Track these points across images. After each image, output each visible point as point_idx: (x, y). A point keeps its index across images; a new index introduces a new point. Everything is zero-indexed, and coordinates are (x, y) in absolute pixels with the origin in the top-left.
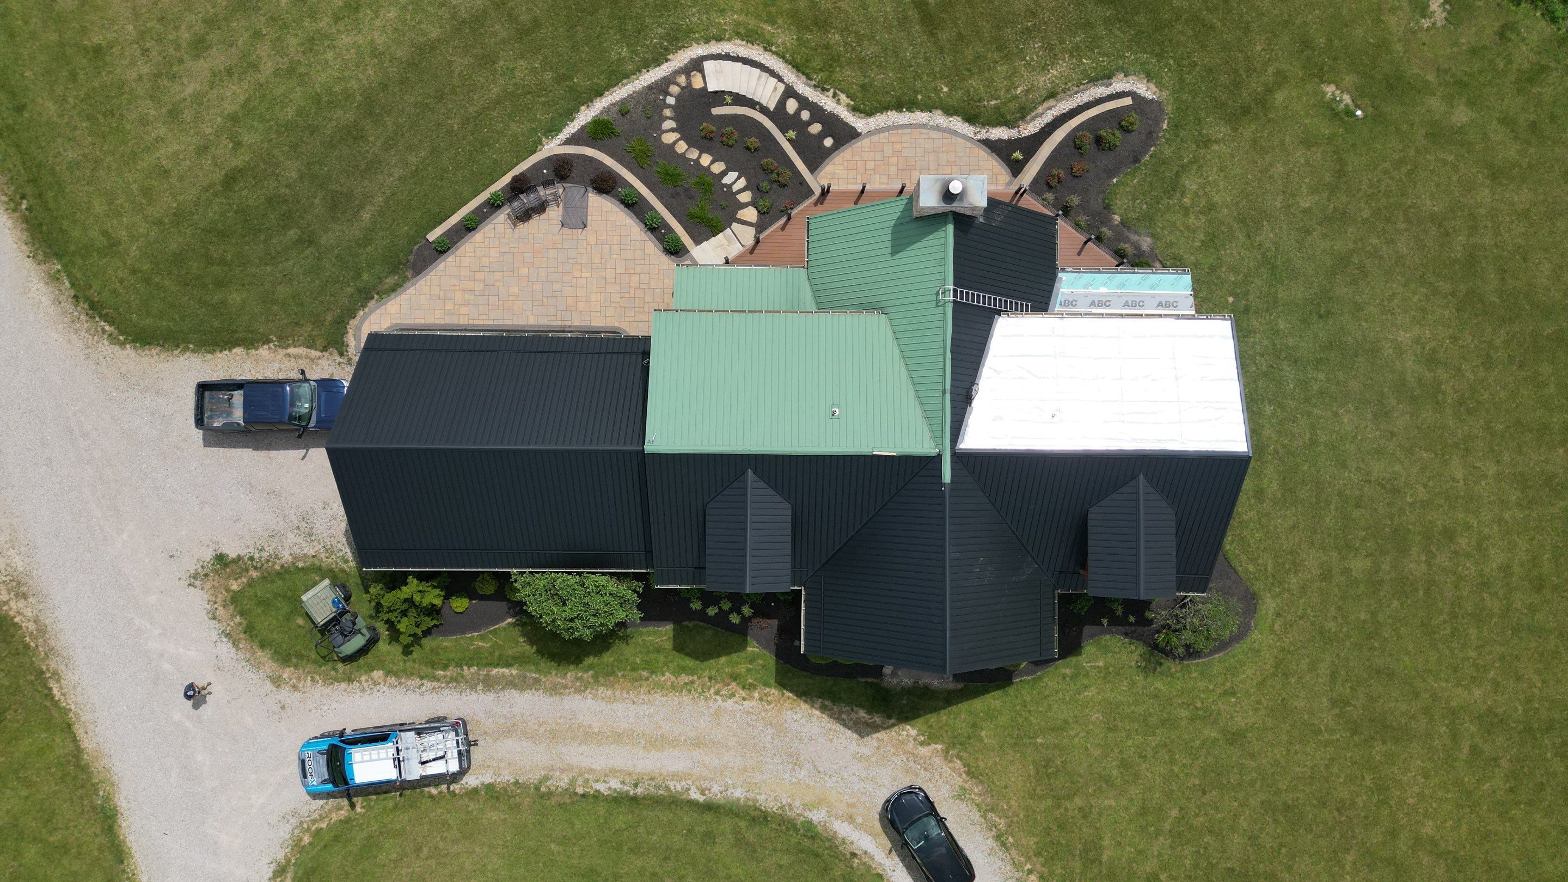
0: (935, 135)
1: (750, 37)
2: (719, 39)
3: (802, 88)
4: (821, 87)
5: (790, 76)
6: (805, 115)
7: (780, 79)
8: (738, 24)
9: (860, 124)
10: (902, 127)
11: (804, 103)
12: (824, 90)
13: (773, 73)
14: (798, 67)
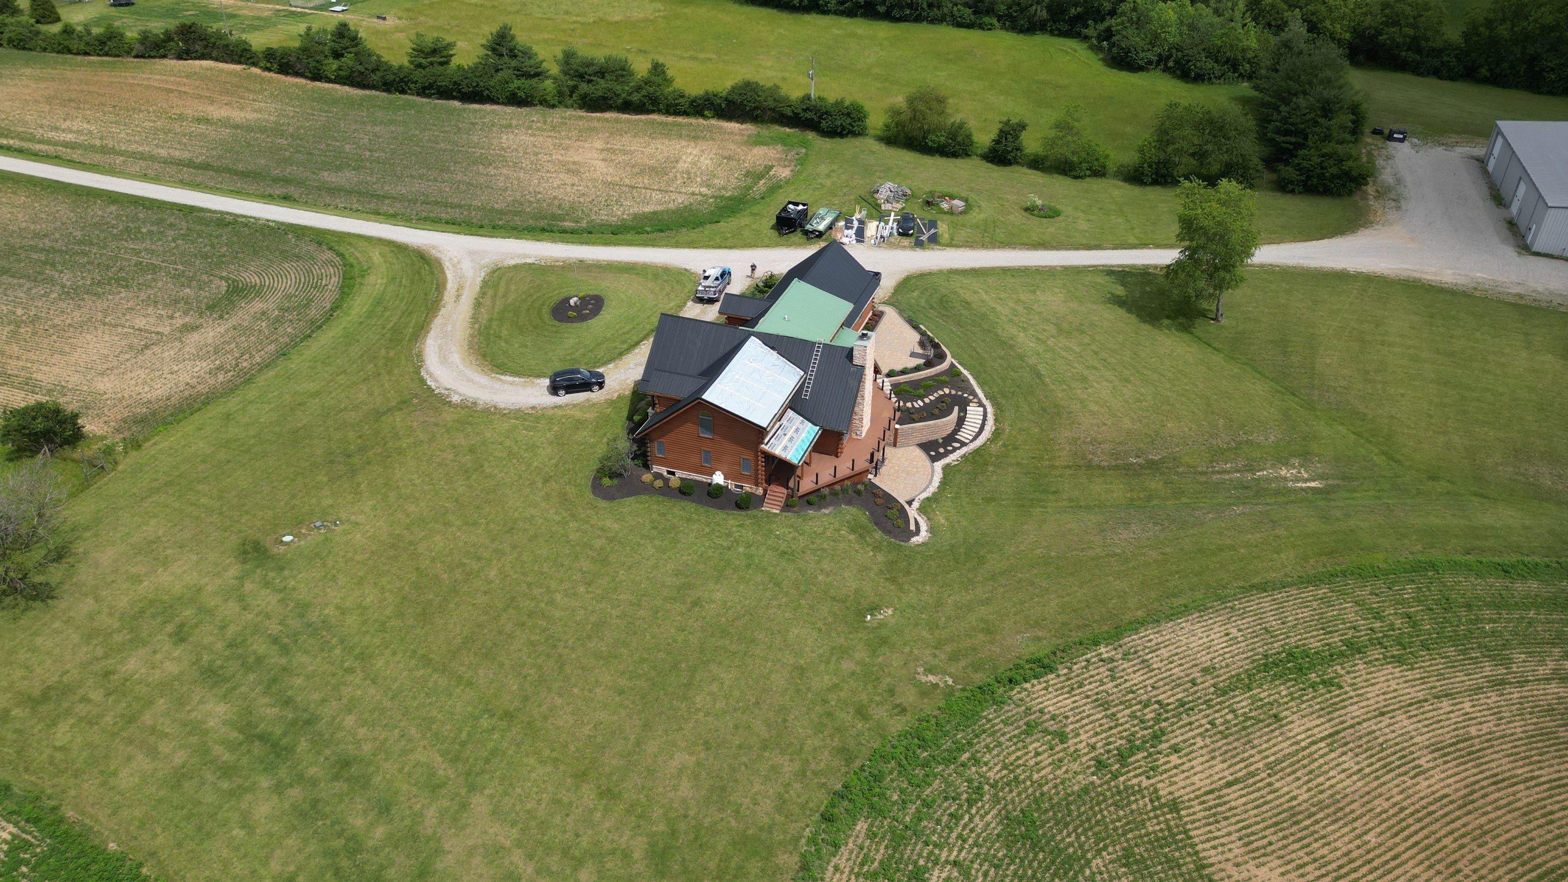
0: (924, 486)
1: (996, 434)
2: (996, 420)
3: (964, 450)
4: (964, 456)
5: (973, 446)
6: (950, 448)
7: (972, 441)
8: (1003, 430)
9: (939, 465)
10: (932, 476)
11: (955, 449)
12: (961, 457)
13: (975, 438)
14: (977, 451)
